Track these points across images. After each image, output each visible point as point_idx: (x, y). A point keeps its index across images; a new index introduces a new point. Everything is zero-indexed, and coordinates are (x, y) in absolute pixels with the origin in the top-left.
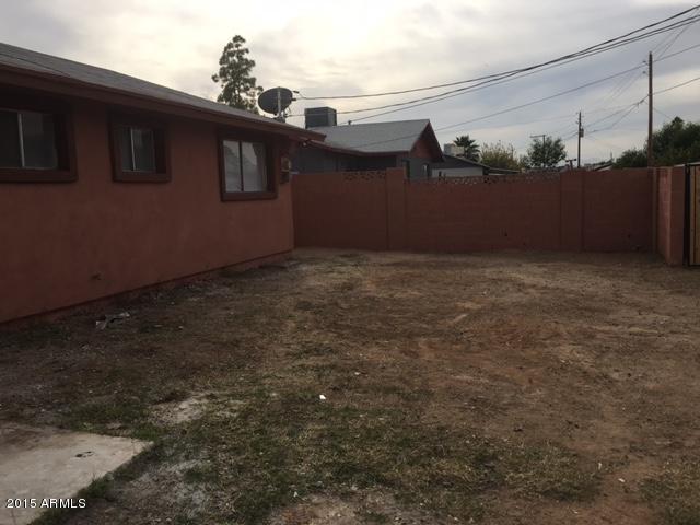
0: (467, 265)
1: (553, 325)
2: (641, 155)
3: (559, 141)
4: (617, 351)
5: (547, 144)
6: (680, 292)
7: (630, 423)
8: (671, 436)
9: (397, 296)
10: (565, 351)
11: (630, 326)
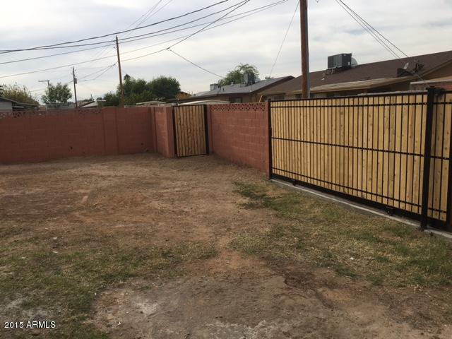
0: (55, 169)
1: (140, 194)
2: (115, 97)
3: (66, 86)
4: (178, 200)
5: (59, 88)
6: (182, 170)
7: (207, 226)
8: (225, 227)
9: (27, 193)
10: (156, 204)
11: (174, 188)
